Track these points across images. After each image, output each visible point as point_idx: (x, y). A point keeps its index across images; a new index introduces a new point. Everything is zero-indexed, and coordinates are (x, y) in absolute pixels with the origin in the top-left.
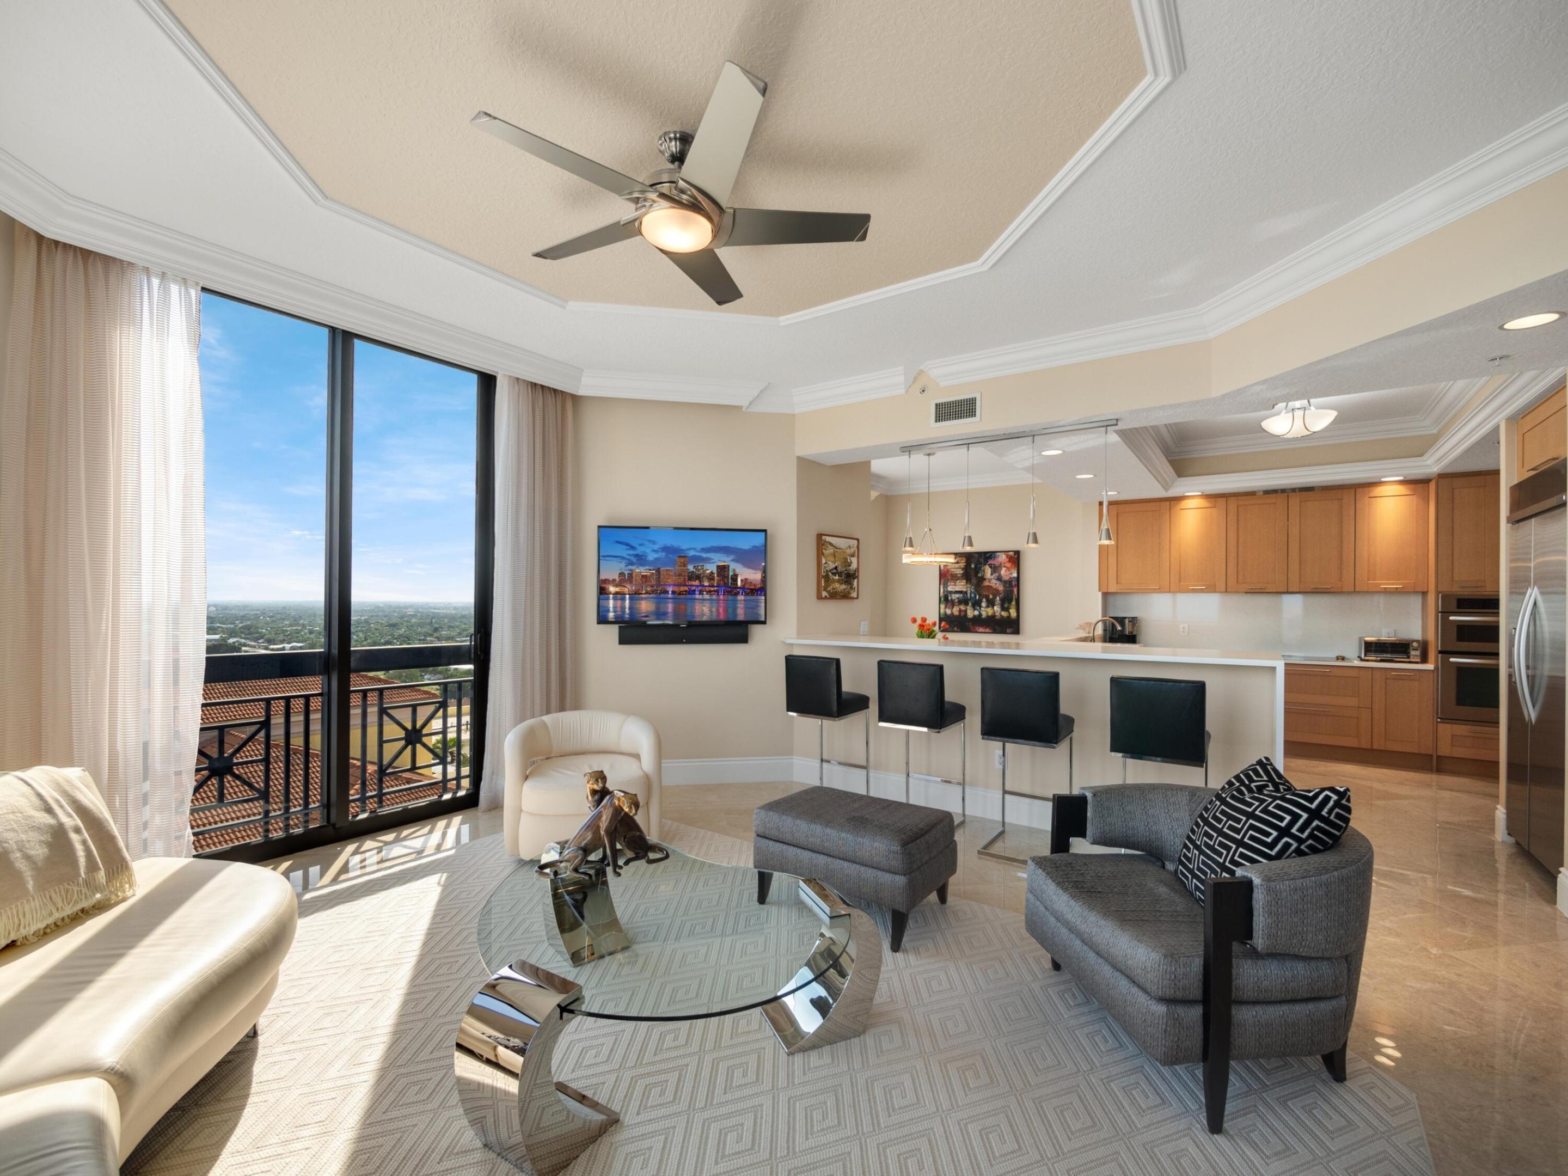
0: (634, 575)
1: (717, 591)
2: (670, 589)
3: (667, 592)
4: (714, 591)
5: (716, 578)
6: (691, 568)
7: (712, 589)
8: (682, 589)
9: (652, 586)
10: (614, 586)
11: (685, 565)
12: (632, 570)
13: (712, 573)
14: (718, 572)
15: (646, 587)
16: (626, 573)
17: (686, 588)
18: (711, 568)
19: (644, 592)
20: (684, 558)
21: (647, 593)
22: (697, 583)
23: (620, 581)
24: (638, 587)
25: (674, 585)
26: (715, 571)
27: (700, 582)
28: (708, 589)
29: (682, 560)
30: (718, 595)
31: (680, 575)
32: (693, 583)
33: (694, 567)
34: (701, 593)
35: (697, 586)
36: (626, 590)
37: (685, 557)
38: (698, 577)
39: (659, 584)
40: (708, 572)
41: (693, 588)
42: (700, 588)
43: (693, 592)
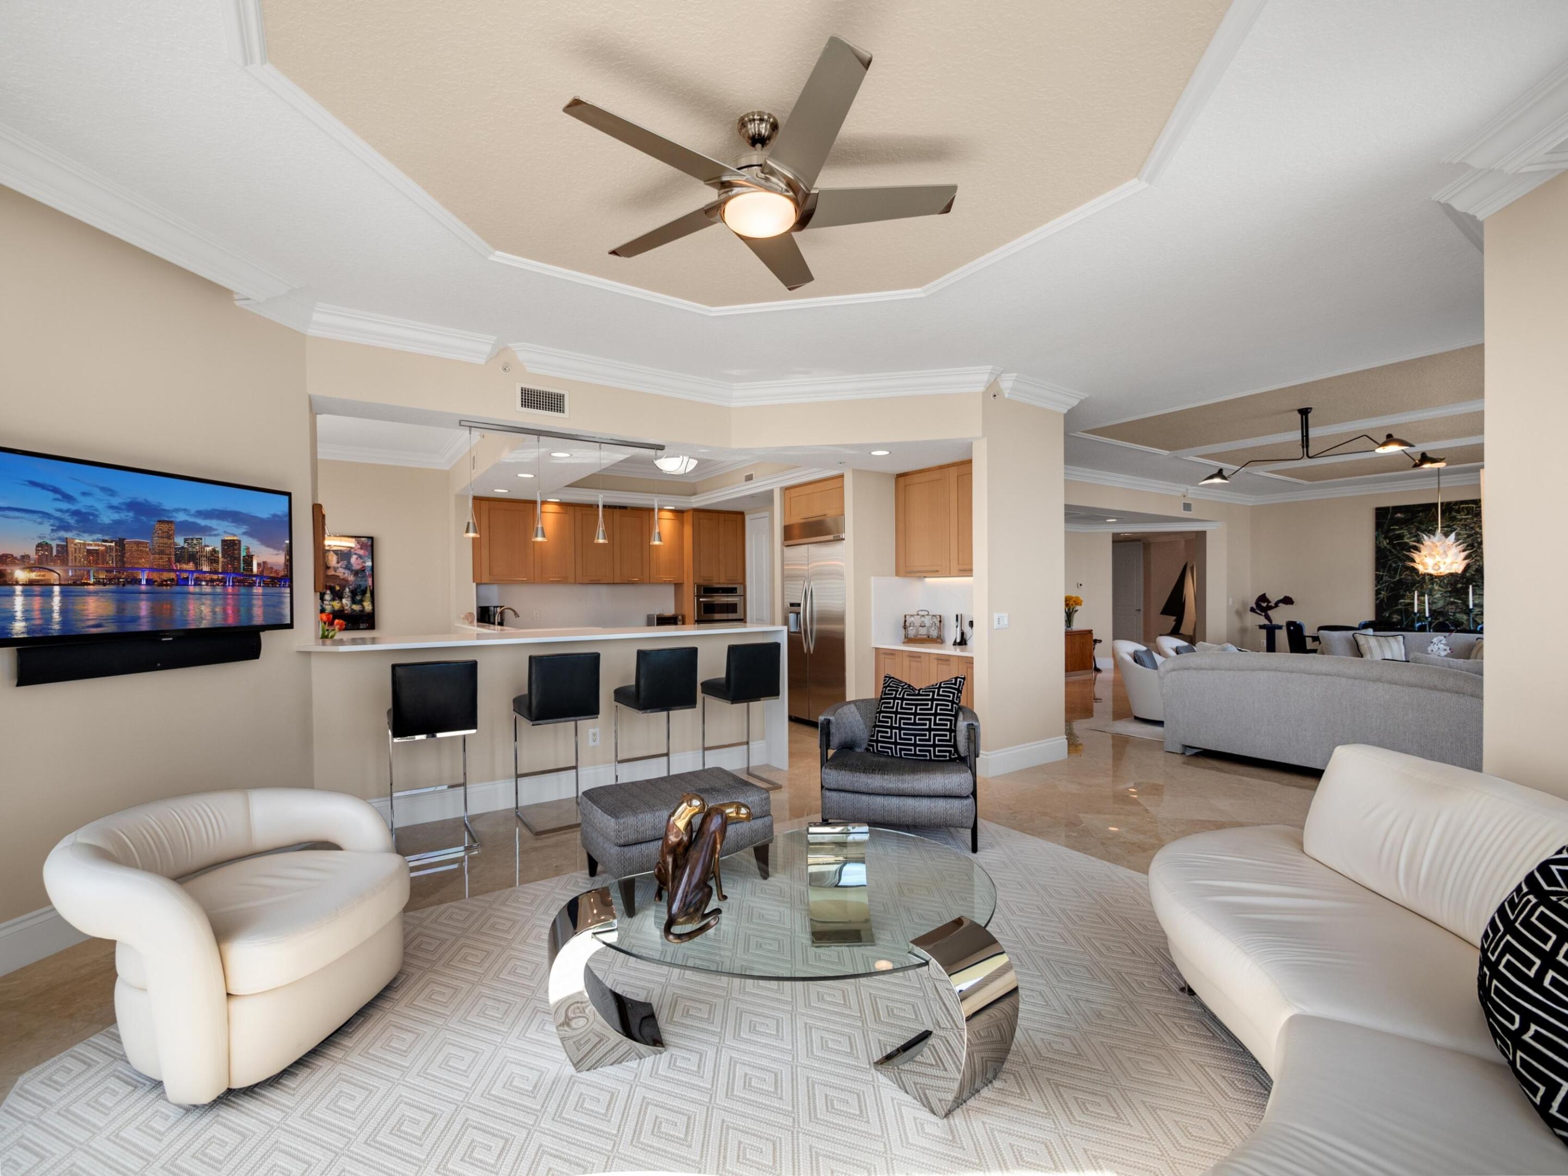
0: (71, 548)
1: (223, 581)
2: (144, 577)
3: (138, 582)
4: (218, 580)
5: (221, 560)
6: (180, 541)
7: (215, 577)
8: (166, 576)
9: (109, 571)
10: (24, 569)
11: (169, 537)
12: (66, 540)
13: (214, 551)
14: (223, 549)
15: (97, 571)
16: (54, 544)
17: (173, 575)
18: (213, 544)
19: (92, 581)
20: (169, 526)
21: (98, 583)
22: (191, 566)
23: (40, 560)
24: (79, 573)
25: (152, 569)
26: (219, 549)
27: (196, 564)
28: (208, 576)
29: (165, 527)
30: (224, 585)
31: (162, 552)
32: (185, 567)
33: (186, 540)
34: (197, 583)
35: (192, 572)
36: (54, 577)
37: (171, 522)
38: (193, 558)
39: (122, 567)
40: (208, 549)
41: (185, 575)
42: (195, 575)
43: (185, 582)
